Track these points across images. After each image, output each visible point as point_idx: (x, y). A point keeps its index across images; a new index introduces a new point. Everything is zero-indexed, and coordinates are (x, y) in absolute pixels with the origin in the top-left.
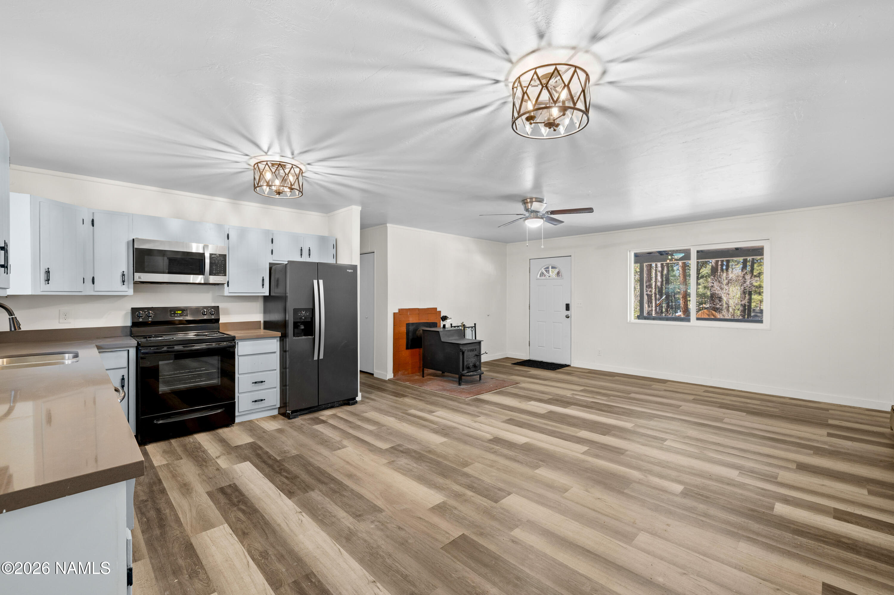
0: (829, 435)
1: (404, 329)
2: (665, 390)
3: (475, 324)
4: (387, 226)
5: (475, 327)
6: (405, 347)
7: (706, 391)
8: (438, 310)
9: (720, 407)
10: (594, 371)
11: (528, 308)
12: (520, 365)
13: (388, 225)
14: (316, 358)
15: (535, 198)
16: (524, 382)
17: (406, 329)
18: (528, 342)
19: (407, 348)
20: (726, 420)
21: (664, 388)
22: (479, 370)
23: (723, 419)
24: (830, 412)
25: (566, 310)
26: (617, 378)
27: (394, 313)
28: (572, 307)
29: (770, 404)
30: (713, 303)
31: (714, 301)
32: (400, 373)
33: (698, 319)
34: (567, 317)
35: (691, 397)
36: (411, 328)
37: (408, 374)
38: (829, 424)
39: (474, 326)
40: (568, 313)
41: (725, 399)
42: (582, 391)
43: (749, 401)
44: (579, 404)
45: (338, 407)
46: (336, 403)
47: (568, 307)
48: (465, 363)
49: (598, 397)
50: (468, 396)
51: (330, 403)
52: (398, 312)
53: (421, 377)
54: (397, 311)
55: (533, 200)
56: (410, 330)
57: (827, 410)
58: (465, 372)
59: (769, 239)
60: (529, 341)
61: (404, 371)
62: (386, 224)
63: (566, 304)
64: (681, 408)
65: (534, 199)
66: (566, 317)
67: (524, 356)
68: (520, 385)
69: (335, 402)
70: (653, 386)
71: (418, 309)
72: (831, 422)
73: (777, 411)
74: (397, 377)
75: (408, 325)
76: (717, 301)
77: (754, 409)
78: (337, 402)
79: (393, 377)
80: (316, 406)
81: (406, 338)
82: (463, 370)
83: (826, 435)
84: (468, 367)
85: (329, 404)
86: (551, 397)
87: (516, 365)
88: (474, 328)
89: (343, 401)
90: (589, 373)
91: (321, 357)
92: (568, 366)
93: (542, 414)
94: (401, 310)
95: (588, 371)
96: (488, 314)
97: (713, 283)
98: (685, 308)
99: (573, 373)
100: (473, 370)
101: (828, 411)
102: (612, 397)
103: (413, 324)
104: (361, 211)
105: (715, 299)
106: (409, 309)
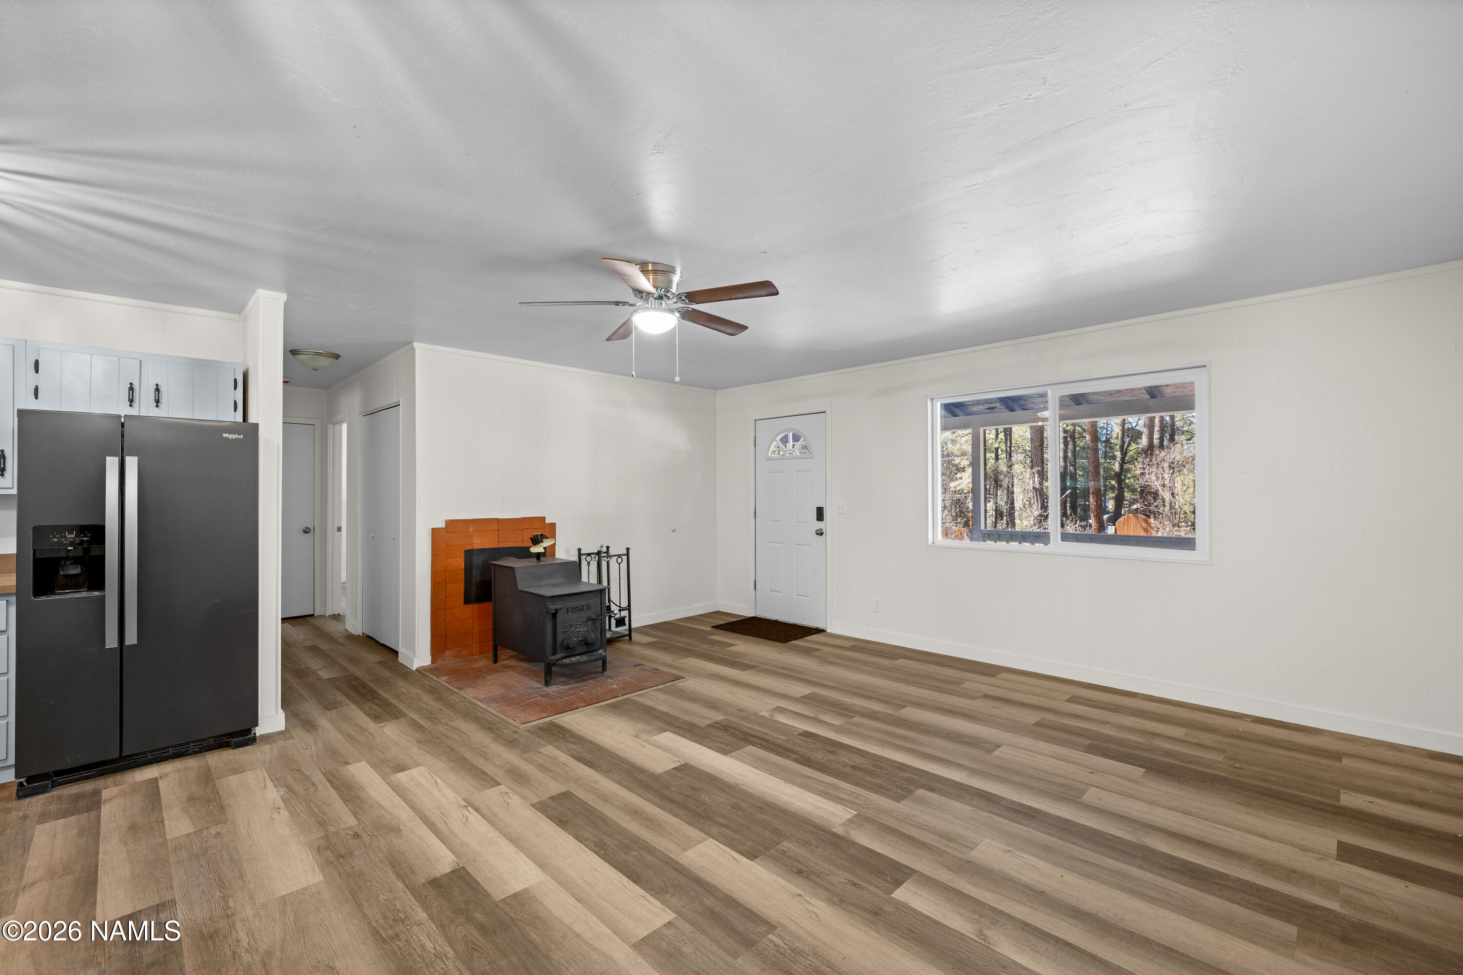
0: (1346, 853)
1: (459, 562)
2: (987, 696)
3: (628, 549)
4: (414, 349)
5: (628, 555)
6: (461, 598)
7: (1074, 700)
8: (547, 522)
9: (1091, 749)
10: (862, 644)
11: (753, 515)
12: (726, 630)
13: (416, 345)
14: (111, 642)
15: (654, 264)
16: (697, 674)
17: (465, 562)
18: (753, 583)
19: (467, 601)
20: (1091, 796)
21: (985, 689)
22: (598, 650)
23: (1084, 792)
24: (1346, 762)
25: (817, 520)
26: (902, 662)
27: (433, 529)
28: (827, 514)
29: (1206, 738)
30: (1143, 502)
31: (1145, 498)
32: (448, 653)
33: (1065, 537)
34: (820, 533)
35: (1033, 717)
36: (477, 560)
37: (471, 654)
38: (1342, 808)
39: (626, 553)
40: (820, 525)
41: (1108, 723)
42: (805, 700)
43: (1160, 728)
44: (767, 741)
45: (196, 753)
46: (192, 744)
47: (820, 514)
48: (560, 638)
49: (827, 718)
50: (533, 718)
51: (173, 747)
52: (444, 526)
53: (491, 663)
54: (442, 525)
55: (648, 266)
56: (475, 563)
57: (1336, 756)
58: (558, 656)
59: (1205, 366)
60: (755, 581)
61: (458, 649)
62: (411, 343)
63: (817, 508)
64: (996, 753)
65: (650, 265)
66: (818, 534)
67: (746, 611)
68: (680, 684)
69: (188, 743)
70: (965, 685)
71: (498, 520)
72: (1349, 800)
73: (1219, 762)
74: (439, 663)
75: (469, 554)
76: (1150, 498)
77: (1168, 753)
78: (194, 742)
79: (430, 663)
80: (117, 759)
81: (463, 580)
82: (554, 653)
83: (1336, 857)
84: (566, 645)
85: (170, 750)
86: (720, 717)
87: (722, 629)
88: (625, 558)
89: (215, 737)
90: (853, 649)
91: (131, 638)
92: (822, 631)
93: (654, 777)
94: (450, 523)
95: (852, 643)
96: (673, 529)
97: (1144, 469)
98: (1097, 511)
99: (817, 650)
100: (583, 651)
101: (1339, 759)
102: (857, 719)
103: (482, 551)
104: (285, 303)
105: (1146, 495)
106: (473, 520)
